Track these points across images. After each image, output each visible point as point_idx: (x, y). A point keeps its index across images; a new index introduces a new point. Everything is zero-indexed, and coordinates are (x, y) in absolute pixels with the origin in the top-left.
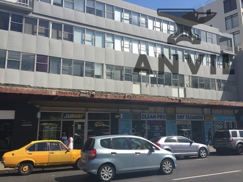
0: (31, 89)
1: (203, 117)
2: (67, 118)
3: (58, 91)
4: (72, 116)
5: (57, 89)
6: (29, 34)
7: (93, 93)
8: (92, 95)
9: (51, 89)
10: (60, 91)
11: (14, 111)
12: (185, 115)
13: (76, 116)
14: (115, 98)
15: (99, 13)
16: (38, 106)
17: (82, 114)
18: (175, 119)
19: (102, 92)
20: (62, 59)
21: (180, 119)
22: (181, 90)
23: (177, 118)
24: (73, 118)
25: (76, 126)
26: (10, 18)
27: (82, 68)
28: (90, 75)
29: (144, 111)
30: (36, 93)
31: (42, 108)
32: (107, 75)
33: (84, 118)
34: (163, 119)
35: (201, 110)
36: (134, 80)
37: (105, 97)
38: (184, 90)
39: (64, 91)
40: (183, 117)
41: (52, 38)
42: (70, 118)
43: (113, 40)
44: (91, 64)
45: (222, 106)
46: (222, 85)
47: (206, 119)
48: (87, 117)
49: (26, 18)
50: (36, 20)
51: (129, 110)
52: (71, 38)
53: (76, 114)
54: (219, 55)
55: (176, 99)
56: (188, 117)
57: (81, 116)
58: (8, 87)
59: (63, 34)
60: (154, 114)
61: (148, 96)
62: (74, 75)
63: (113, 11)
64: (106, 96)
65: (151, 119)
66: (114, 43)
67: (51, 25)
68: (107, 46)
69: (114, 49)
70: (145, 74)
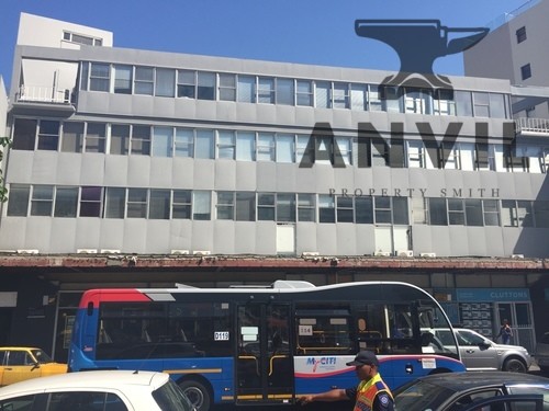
3: (66, 258)
5: (64, 255)
6: (70, 151)
7: (134, 258)
8: (132, 262)
9: (53, 255)
10: (70, 258)
11: (16, 293)
16: (56, 283)
26: (38, 128)
28: (184, 214)
31: (63, 285)
32: (218, 211)
35: (425, 276)
36: (280, 218)
38: (408, 232)
43: (234, 141)
44: (185, 195)
49: (65, 124)
50: (81, 124)
55: (325, 260)
59: (131, 142)
63: (234, 85)
66: (234, 147)
67: (109, 129)
68: (221, 155)
69: (234, 158)
70: (307, 203)
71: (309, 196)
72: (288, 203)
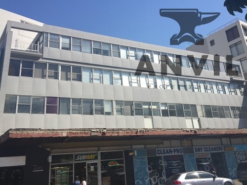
0: (42, 132)
1: (223, 148)
2: (79, 160)
3: (68, 131)
4: (84, 157)
5: (68, 130)
6: (39, 78)
7: (104, 131)
8: (104, 133)
9: (61, 130)
10: (71, 131)
11: (25, 157)
13: (88, 157)
14: (127, 135)
15: (106, 53)
16: (49, 149)
17: (94, 154)
18: (193, 152)
19: (113, 130)
20: (71, 99)
21: (198, 152)
22: (195, 121)
23: (195, 151)
24: (85, 160)
25: (89, 168)
26: (21, 65)
27: (92, 107)
28: (100, 112)
29: (159, 146)
30: (47, 136)
31: (53, 151)
32: (117, 111)
33: (96, 158)
34: (180, 154)
35: (219, 140)
36: (145, 114)
37: (116, 135)
38: (198, 121)
39: (75, 132)
40: (202, 149)
41: (61, 79)
42: (82, 160)
43: (121, 76)
44: (100, 102)
45: (241, 134)
46: (238, 112)
47: (226, 149)
48: (99, 157)
49: (36, 63)
50: (45, 64)
51: (143, 146)
52: (79, 78)
53: (87, 154)
54: (229, 82)
55: (191, 131)
56: (206, 150)
57: (93, 156)
58: (18, 132)
59: (72, 75)
60: (170, 149)
61: (161, 129)
62: (84, 114)
63: (119, 50)
64: (118, 133)
65: (167, 155)
66: (121, 79)
67: (60, 68)
68: (115, 83)
69: (122, 84)
70: (156, 107)
71: (156, 104)
72: (147, 107)
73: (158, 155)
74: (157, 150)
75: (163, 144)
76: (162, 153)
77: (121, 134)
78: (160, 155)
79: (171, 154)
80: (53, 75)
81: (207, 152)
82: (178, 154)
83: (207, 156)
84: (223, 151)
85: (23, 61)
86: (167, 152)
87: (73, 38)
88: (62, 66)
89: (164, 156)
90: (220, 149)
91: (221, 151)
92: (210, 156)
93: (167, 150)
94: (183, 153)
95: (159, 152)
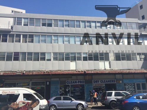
4: (22, 84)
6: (11, 42)
7: (24, 72)
10: (5, 72)
12: (100, 80)
15: (50, 25)
18: (92, 83)
20: (27, 53)
21: (95, 83)
22: (107, 63)
24: (22, 86)
26: (2, 36)
29: (69, 79)
32: (53, 58)
35: (114, 76)
36: (71, 60)
37: (31, 74)
38: (109, 63)
39: (7, 72)
40: (98, 81)
47: (117, 82)
48: (30, 84)
49: (9, 35)
50: (14, 35)
51: (58, 79)
52: (32, 41)
53: (24, 83)
55: (82, 71)
56: (102, 82)
59: (28, 39)
60: (76, 81)
65: (73, 84)
66: (58, 40)
67: (22, 36)
68: (54, 42)
69: (58, 43)
70: (79, 55)
71: (80, 53)
72: (74, 55)
73: (67, 84)
74: (67, 81)
75: (72, 78)
76: (70, 83)
77: (34, 73)
78: (69, 84)
79: (76, 84)
80: (18, 40)
81: (102, 83)
82: (81, 84)
83: (102, 85)
84: (115, 83)
85: (3, 34)
86: (73, 82)
87: (30, 18)
88: (23, 35)
89: (71, 85)
90: (112, 82)
91: (114, 83)
92: (104, 86)
93: (73, 81)
94: (84, 83)
95: (68, 83)
